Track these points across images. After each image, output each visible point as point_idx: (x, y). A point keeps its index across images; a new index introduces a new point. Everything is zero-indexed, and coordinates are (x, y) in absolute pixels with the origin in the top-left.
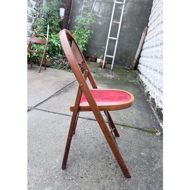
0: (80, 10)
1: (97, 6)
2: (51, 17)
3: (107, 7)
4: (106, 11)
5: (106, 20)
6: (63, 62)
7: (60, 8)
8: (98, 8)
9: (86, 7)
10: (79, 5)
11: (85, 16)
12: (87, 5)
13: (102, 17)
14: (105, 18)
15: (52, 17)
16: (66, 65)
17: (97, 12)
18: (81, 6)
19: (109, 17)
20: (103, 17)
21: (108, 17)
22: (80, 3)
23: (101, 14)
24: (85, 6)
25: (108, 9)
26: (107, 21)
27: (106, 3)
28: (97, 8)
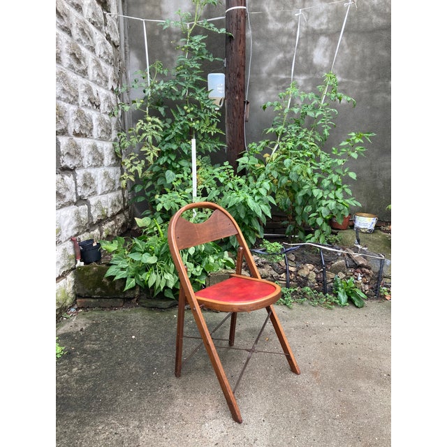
0: (265, 69)
1: (323, 50)
2: (183, 109)
3: (358, 48)
4: (357, 58)
5: (361, 86)
6: (291, 269)
7: (210, 75)
8: (328, 54)
9: (285, 57)
10: (261, 53)
11: (284, 85)
12: (289, 52)
13: (345, 80)
14: (357, 82)
15: (185, 107)
16: (306, 279)
17: (325, 66)
18: (266, 56)
19: (370, 75)
20: (351, 80)
21: (368, 78)
22: (262, 49)
23: (340, 73)
24: (280, 56)
25: (363, 51)
26: (364, 91)
27: (355, 36)
28: (325, 56)
